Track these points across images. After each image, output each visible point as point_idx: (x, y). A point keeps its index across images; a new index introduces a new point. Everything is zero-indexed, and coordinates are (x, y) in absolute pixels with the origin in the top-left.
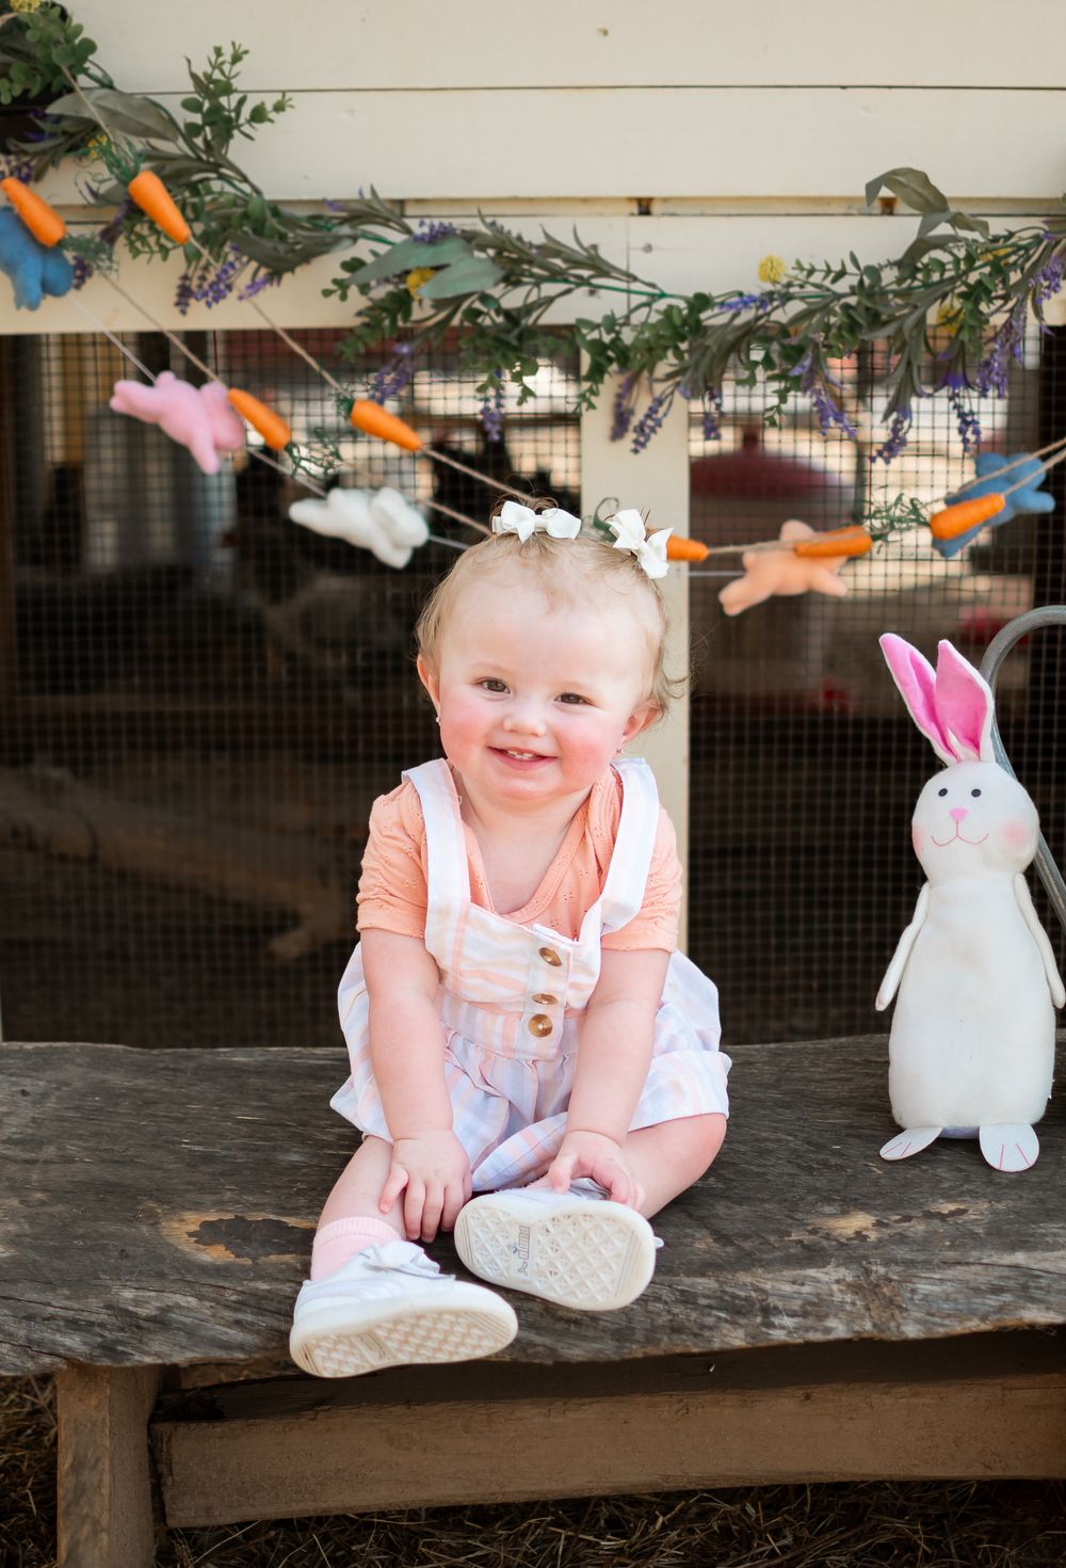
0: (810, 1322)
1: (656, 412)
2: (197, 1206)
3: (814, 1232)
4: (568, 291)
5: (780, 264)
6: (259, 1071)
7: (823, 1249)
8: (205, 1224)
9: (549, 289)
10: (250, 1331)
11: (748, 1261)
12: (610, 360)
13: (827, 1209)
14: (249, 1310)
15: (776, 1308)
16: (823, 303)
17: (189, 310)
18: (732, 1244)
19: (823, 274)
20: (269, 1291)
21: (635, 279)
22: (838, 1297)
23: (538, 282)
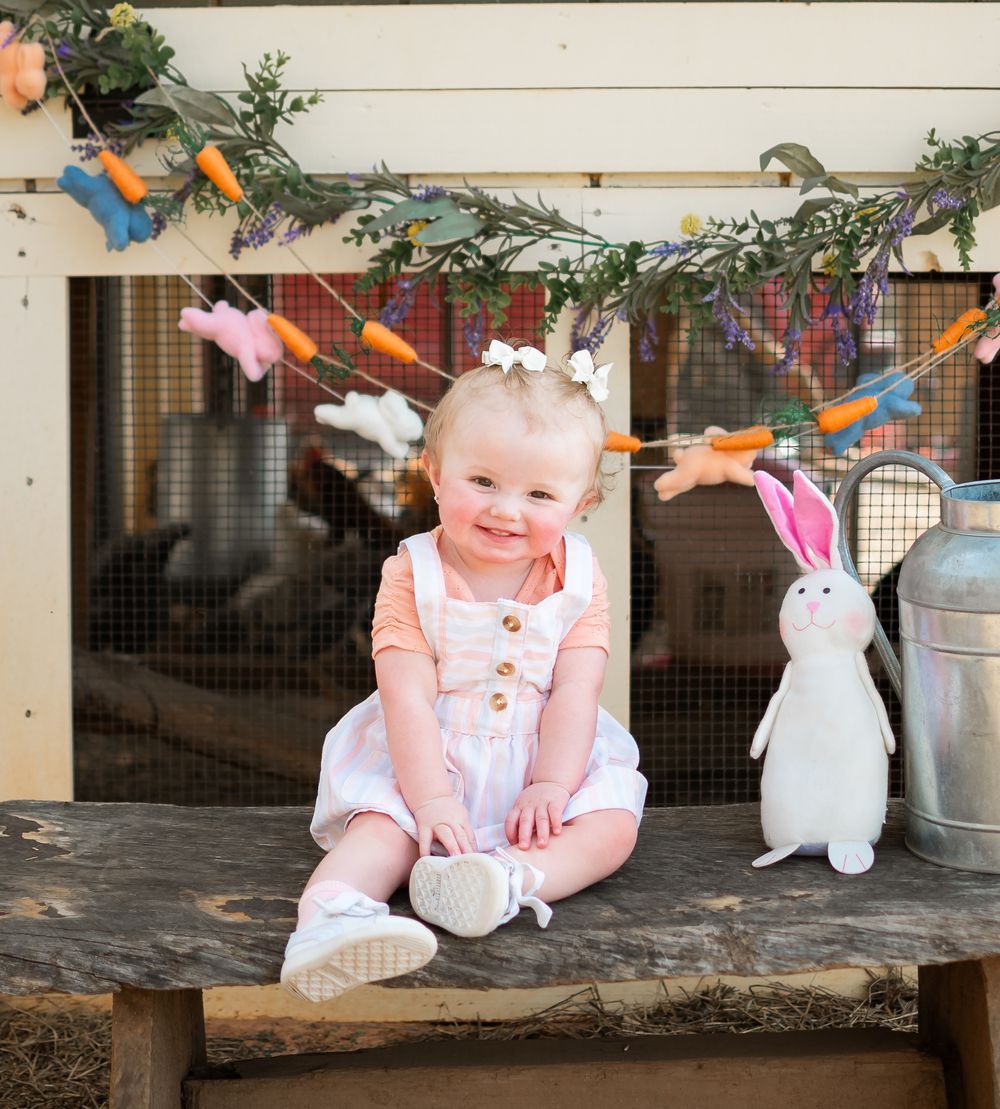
0: (686, 963)
1: (599, 332)
2: (224, 892)
3: (694, 906)
4: (534, 242)
5: (697, 221)
6: (277, 819)
7: (699, 916)
8: (229, 902)
9: (518, 241)
10: (260, 966)
11: (641, 922)
12: (566, 296)
13: (706, 894)
14: (260, 951)
15: (660, 953)
16: (731, 251)
18: (630, 913)
19: (731, 227)
20: (276, 938)
21: (584, 232)
22: (707, 946)
23: (509, 234)
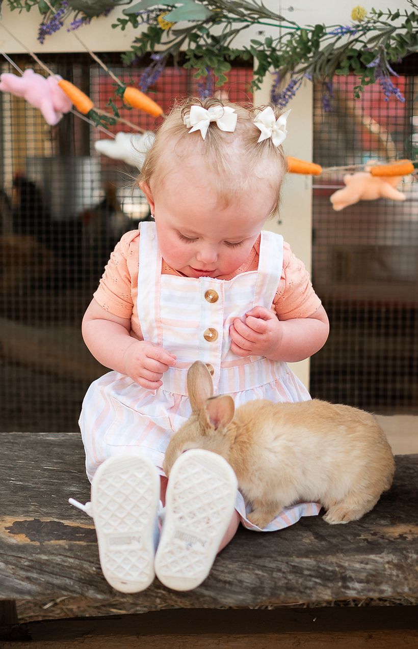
0: (372, 585)
1: (292, 88)
2: (13, 513)
3: (375, 534)
4: (247, 26)
5: (364, 11)
6: (60, 444)
7: (380, 544)
8: (16, 523)
9: (236, 26)
10: (35, 584)
11: (334, 550)
12: (270, 64)
13: (382, 522)
14: (35, 571)
15: (350, 577)
16: (388, 32)
17: (45, 42)
18: (325, 540)
19: (387, 16)
20: (47, 560)
21: (284, 19)
22: (388, 572)
23: (230, 21)
